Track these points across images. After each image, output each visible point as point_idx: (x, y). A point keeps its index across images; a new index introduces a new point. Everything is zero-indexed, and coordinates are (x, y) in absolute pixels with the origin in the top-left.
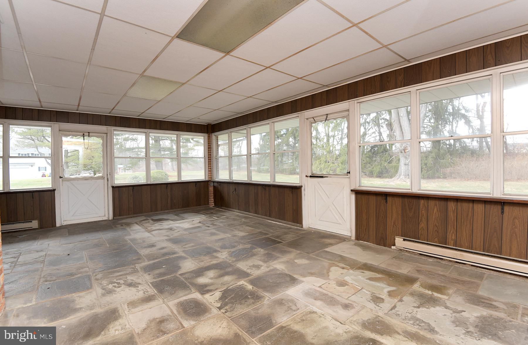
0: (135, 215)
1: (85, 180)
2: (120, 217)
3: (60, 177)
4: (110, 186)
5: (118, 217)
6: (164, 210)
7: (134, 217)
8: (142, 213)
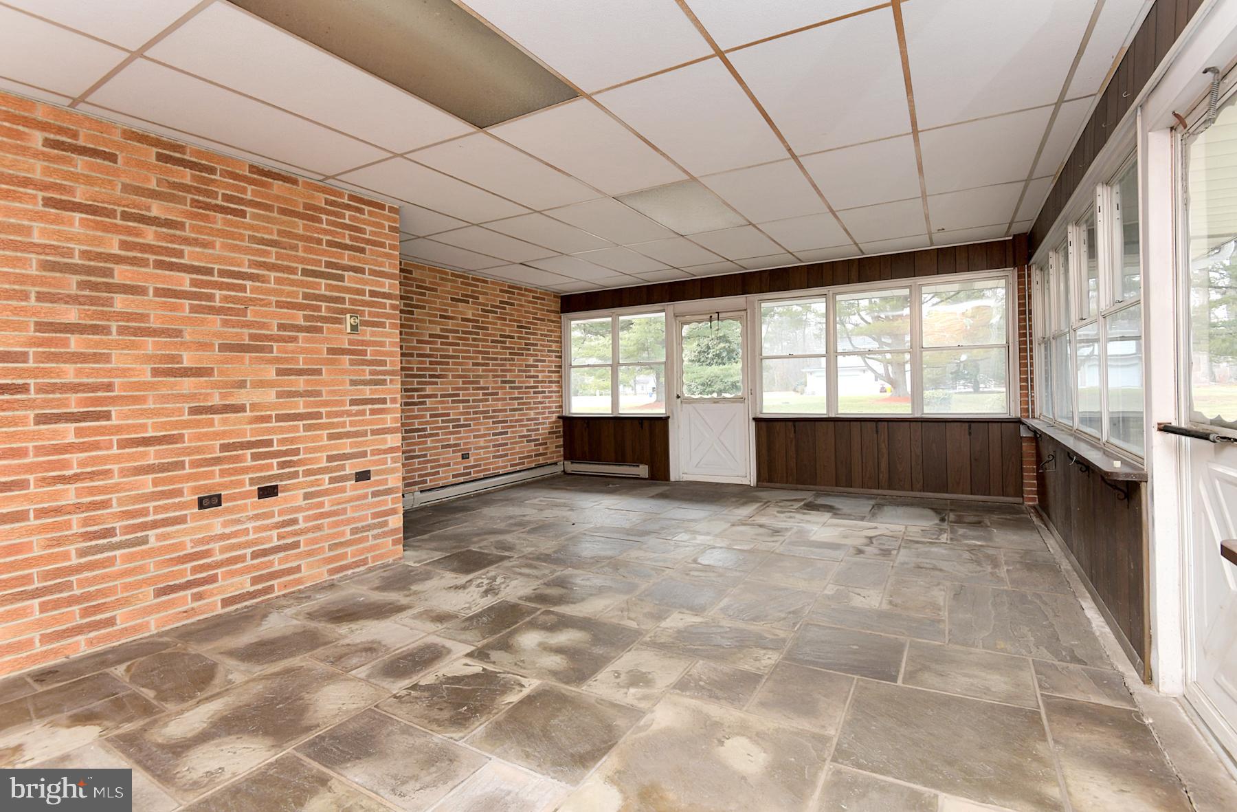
0: (800, 486)
1: (715, 402)
2: (769, 484)
3: (678, 397)
4: (751, 418)
5: (765, 484)
6: (868, 488)
7: (797, 490)
8: (815, 484)
